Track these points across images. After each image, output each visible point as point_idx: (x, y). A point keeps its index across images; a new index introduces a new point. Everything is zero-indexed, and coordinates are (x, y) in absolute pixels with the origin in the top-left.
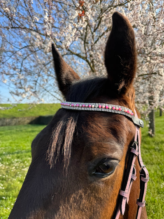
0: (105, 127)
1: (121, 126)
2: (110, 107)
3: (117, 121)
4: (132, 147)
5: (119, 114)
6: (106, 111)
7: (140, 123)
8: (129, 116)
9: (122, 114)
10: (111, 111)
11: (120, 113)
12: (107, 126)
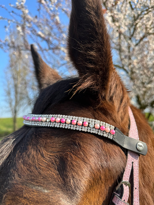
0: (54, 154)
1: (80, 154)
2: (69, 121)
3: (76, 145)
4: (117, 192)
5: (84, 132)
6: (61, 127)
7: (138, 147)
8: (105, 135)
9: (90, 133)
10: (69, 128)
11: (86, 131)
12: (58, 154)
